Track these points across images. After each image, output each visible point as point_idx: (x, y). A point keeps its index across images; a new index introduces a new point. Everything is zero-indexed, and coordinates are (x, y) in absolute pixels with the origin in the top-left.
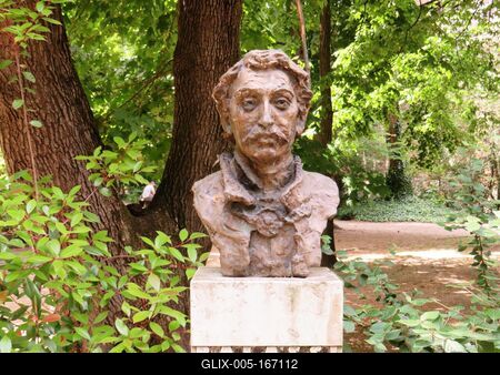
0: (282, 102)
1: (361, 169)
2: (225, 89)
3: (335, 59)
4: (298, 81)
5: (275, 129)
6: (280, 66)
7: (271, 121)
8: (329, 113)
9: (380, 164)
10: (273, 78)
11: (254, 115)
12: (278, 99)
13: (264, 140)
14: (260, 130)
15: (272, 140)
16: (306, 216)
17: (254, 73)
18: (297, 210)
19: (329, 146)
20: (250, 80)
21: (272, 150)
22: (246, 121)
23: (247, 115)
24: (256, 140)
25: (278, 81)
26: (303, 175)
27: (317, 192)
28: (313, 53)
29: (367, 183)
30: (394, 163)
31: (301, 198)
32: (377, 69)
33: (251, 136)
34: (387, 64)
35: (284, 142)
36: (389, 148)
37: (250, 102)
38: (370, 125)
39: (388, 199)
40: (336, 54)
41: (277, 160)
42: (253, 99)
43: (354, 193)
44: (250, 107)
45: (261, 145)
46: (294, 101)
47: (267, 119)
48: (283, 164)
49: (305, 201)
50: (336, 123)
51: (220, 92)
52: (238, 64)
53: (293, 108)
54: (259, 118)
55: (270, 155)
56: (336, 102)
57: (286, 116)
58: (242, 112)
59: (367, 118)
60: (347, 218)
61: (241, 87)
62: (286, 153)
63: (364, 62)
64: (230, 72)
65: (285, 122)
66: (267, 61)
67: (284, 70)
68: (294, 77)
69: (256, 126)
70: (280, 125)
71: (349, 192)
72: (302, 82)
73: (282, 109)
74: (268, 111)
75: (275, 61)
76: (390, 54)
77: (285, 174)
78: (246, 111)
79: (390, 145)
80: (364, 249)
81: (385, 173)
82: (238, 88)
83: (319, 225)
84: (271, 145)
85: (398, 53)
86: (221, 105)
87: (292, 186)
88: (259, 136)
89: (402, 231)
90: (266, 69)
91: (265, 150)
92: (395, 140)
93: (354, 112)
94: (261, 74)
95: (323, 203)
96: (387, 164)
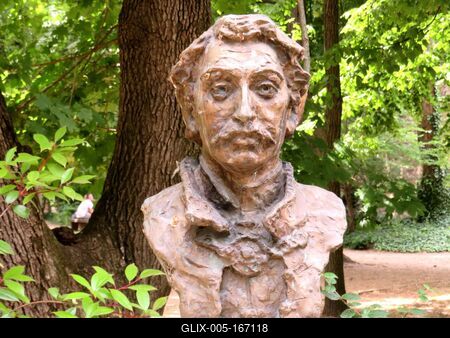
0: (266, 87)
1: (381, 178)
2: (188, 70)
3: (345, 22)
4: (289, 58)
5: (257, 126)
6: (264, 37)
7: (251, 114)
8: (336, 99)
9: (410, 171)
10: (254, 54)
11: (227, 105)
12: (262, 84)
13: (241, 141)
14: (235, 127)
15: (253, 141)
16: (299, 247)
17: (227, 47)
18: (287, 238)
19: (336, 146)
20: (222, 57)
21: (252, 155)
22: (216, 114)
23: (217, 106)
24: (230, 140)
25: (261, 58)
26: (295, 189)
27: (317, 213)
28: (316, 15)
29: (391, 196)
30: (429, 170)
31: (293, 221)
32: (404, 38)
33: (223, 134)
34: (417, 32)
35: (269, 143)
36: (421, 149)
37: (222, 88)
38: (396, 117)
39: (420, 220)
40: (346, 15)
41: (260, 168)
42: (227, 83)
43: (372, 210)
44: (222, 94)
45: (238, 148)
46: (284, 86)
47: (245, 111)
48: (268, 175)
49: (298, 226)
50: (347, 111)
51: (181, 73)
52: (205, 34)
53: (282, 96)
54: (234, 109)
55: (249, 161)
56: (347, 83)
57: (272, 108)
58: (211, 101)
59: (391, 106)
60: (363, 246)
61: (210, 67)
62: (272, 159)
63: (385, 27)
64: (194, 45)
65: (270, 115)
66: (246, 30)
67: (270, 42)
68: (284, 52)
69: (231, 121)
70: (264, 120)
71: (365, 209)
72: (294, 59)
73: (267, 98)
74: (247, 100)
75: (256, 30)
76: (423, 17)
77: (271, 188)
78: (217, 100)
79: (422, 144)
80: (385, 291)
81: (417, 182)
82: (205, 68)
83: (319, 259)
84: (251, 148)
85: (435, 14)
86: (181, 92)
87: (280, 204)
88: (234, 135)
89: (441, 266)
90: (244, 42)
91: (242, 155)
92: (430, 137)
93: (372, 96)
94: (237, 47)
95: (324, 229)
96: (419, 171)
